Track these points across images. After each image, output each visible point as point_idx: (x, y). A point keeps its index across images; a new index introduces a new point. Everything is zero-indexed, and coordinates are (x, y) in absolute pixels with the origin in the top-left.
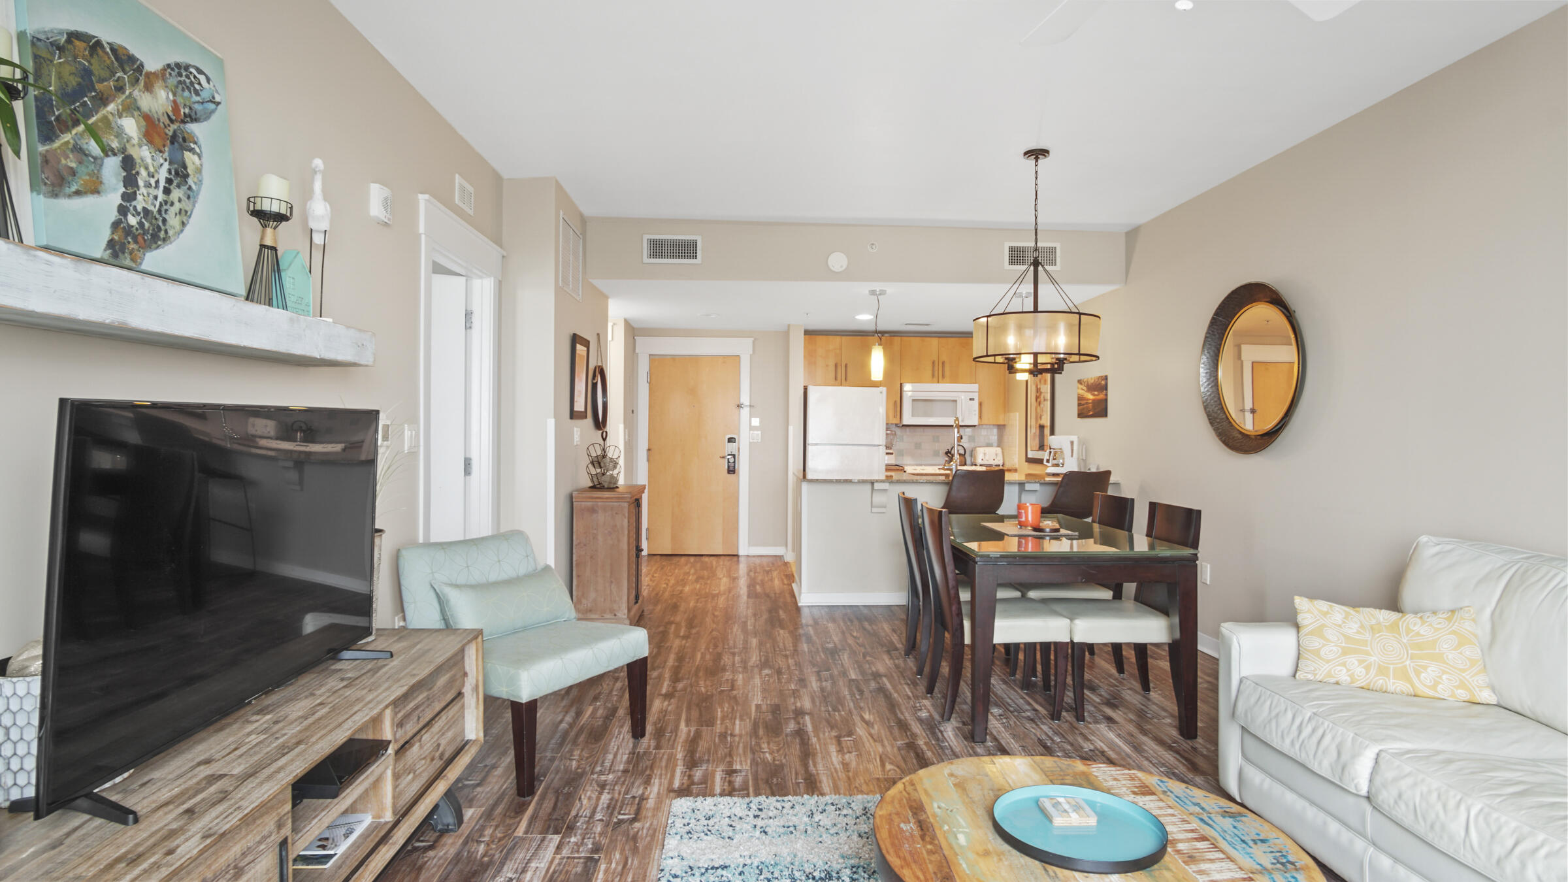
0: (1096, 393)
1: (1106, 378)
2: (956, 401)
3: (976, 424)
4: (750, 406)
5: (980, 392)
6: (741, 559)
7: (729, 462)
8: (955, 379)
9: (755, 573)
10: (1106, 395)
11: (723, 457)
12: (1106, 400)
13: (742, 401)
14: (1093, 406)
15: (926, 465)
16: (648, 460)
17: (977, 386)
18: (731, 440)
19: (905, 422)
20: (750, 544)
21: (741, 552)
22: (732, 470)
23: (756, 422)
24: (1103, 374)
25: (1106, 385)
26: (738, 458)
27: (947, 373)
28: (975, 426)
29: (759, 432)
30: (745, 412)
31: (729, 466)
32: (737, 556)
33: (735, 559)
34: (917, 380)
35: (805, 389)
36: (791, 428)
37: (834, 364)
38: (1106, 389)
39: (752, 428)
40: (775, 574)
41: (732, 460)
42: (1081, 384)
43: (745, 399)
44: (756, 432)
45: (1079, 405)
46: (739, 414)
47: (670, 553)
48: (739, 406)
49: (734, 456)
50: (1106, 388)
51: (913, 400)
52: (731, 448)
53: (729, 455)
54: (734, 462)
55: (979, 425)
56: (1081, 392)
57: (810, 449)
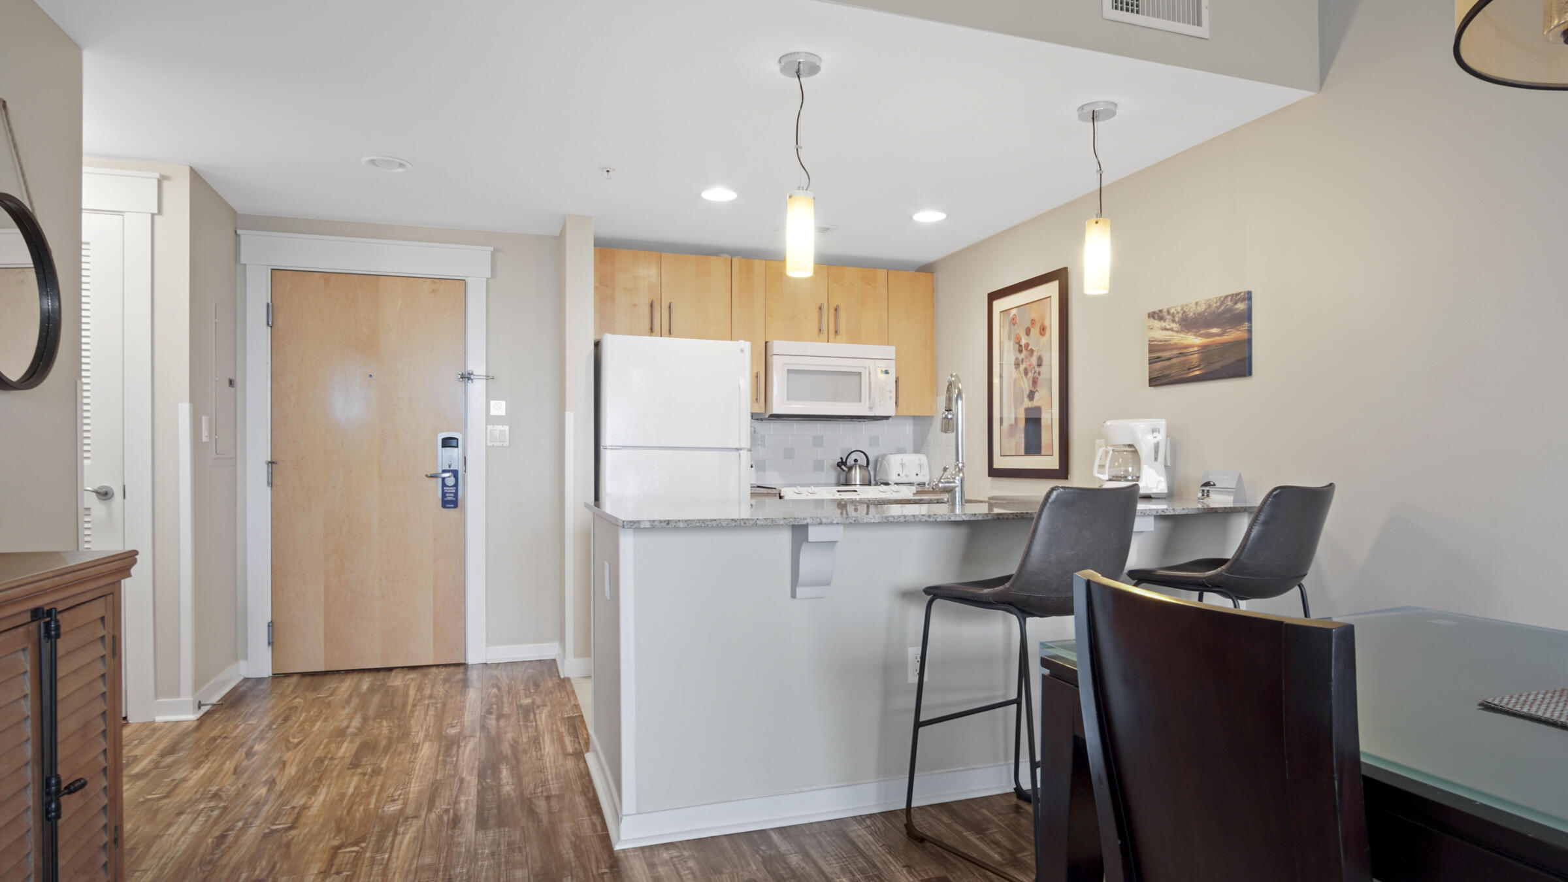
0: (1214, 330)
1: (1248, 296)
2: (860, 374)
3: (892, 413)
4: (488, 378)
5: (898, 359)
6: (474, 675)
7: (444, 485)
8: (855, 338)
9: (498, 719)
10: (1250, 331)
11: (434, 476)
12: (1249, 341)
13: (470, 367)
14: (1202, 360)
15: (802, 485)
16: (271, 484)
17: (893, 348)
18: (447, 443)
19: (776, 410)
20: (489, 642)
21: (472, 658)
22: (451, 501)
23: (499, 408)
24: (1242, 288)
25: (1250, 310)
26: (464, 476)
27: (842, 327)
28: (887, 418)
29: (506, 428)
30: (477, 388)
31: (444, 494)
32: (463, 665)
33: (461, 669)
34: (794, 335)
35: (597, 345)
36: (569, 416)
37: (647, 302)
38: (1250, 319)
39: (490, 420)
40: (543, 717)
41: (451, 481)
42: (1161, 319)
43: (477, 366)
44: (499, 427)
45: (1152, 361)
46: (466, 392)
47: (323, 669)
48: (466, 377)
49: (455, 473)
50: (1248, 316)
51: (789, 371)
52: (452, 456)
53: (444, 471)
54: (456, 485)
55: (896, 416)
56: (1160, 335)
57: (607, 456)
